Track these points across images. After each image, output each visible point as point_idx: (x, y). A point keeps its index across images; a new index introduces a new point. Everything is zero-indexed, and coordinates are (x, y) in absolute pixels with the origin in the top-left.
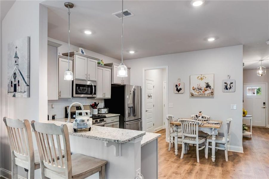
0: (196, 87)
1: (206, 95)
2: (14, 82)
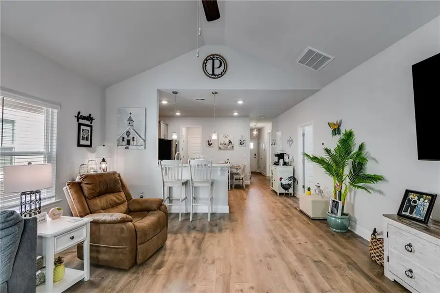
0: (222, 142)
1: (229, 149)
2: (126, 138)
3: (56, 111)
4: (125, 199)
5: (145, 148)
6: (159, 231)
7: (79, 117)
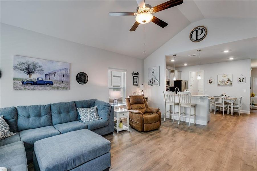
0: (221, 80)
1: (227, 85)
2: (152, 81)
3: (125, 73)
4: (145, 107)
5: (159, 86)
6: (155, 122)
7: (133, 74)
